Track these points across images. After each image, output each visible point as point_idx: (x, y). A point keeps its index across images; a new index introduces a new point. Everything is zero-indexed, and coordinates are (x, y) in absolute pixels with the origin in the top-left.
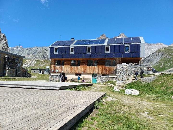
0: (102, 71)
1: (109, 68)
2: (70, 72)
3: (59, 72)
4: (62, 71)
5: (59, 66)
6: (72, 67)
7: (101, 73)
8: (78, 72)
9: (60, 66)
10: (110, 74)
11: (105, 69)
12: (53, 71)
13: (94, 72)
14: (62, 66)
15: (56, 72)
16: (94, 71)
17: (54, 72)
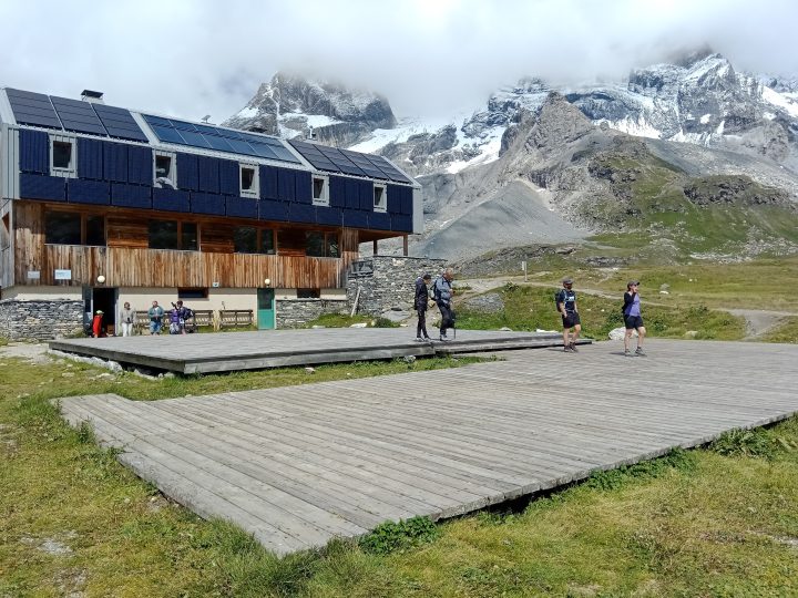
0: (297, 275)
1: (320, 263)
2: (148, 283)
3: (78, 284)
4: (101, 279)
5: (76, 248)
6: (159, 257)
7: (293, 286)
8: (194, 283)
9: (86, 250)
10: (325, 288)
11: (310, 270)
12: (34, 275)
13: (267, 281)
14: (98, 249)
15: (56, 283)
16: (266, 276)
17: (48, 281)
